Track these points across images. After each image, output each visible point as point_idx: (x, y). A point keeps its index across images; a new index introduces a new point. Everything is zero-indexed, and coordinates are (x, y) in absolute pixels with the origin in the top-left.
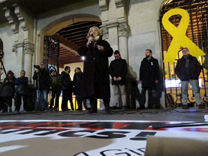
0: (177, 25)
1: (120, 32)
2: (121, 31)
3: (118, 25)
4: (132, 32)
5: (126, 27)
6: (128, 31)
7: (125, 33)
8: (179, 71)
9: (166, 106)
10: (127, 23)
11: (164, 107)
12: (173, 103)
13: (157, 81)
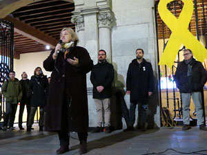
0: (177, 16)
1: (101, 22)
2: (102, 20)
3: (97, 12)
4: (118, 22)
5: (109, 15)
6: (112, 21)
7: (108, 23)
8: (179, 78)
9: (162, 125)
10: (110, 9)
11: (159, 126)
12: (170, 121)
13: (150, 93)
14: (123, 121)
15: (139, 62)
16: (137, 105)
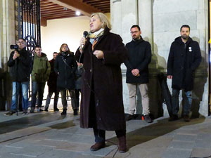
14: (165, 107)
15: (184, 41)
16: (181, 91)
